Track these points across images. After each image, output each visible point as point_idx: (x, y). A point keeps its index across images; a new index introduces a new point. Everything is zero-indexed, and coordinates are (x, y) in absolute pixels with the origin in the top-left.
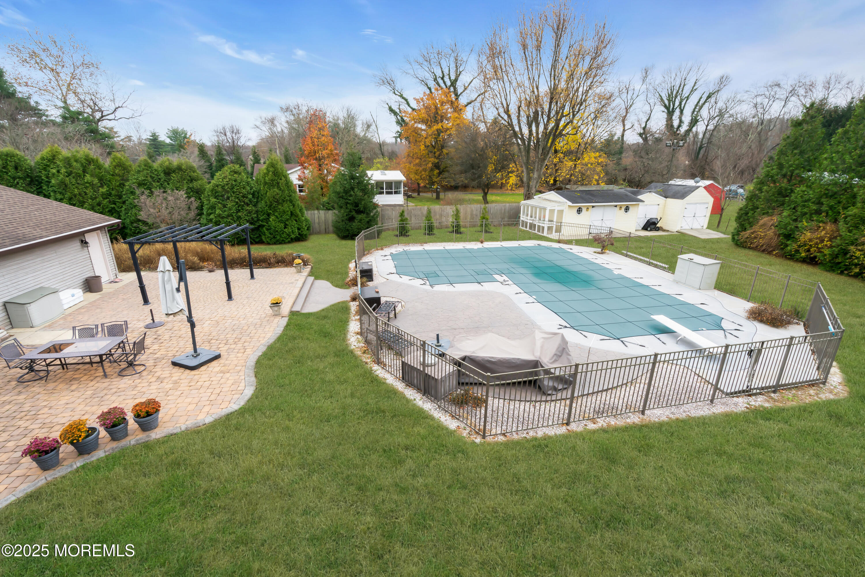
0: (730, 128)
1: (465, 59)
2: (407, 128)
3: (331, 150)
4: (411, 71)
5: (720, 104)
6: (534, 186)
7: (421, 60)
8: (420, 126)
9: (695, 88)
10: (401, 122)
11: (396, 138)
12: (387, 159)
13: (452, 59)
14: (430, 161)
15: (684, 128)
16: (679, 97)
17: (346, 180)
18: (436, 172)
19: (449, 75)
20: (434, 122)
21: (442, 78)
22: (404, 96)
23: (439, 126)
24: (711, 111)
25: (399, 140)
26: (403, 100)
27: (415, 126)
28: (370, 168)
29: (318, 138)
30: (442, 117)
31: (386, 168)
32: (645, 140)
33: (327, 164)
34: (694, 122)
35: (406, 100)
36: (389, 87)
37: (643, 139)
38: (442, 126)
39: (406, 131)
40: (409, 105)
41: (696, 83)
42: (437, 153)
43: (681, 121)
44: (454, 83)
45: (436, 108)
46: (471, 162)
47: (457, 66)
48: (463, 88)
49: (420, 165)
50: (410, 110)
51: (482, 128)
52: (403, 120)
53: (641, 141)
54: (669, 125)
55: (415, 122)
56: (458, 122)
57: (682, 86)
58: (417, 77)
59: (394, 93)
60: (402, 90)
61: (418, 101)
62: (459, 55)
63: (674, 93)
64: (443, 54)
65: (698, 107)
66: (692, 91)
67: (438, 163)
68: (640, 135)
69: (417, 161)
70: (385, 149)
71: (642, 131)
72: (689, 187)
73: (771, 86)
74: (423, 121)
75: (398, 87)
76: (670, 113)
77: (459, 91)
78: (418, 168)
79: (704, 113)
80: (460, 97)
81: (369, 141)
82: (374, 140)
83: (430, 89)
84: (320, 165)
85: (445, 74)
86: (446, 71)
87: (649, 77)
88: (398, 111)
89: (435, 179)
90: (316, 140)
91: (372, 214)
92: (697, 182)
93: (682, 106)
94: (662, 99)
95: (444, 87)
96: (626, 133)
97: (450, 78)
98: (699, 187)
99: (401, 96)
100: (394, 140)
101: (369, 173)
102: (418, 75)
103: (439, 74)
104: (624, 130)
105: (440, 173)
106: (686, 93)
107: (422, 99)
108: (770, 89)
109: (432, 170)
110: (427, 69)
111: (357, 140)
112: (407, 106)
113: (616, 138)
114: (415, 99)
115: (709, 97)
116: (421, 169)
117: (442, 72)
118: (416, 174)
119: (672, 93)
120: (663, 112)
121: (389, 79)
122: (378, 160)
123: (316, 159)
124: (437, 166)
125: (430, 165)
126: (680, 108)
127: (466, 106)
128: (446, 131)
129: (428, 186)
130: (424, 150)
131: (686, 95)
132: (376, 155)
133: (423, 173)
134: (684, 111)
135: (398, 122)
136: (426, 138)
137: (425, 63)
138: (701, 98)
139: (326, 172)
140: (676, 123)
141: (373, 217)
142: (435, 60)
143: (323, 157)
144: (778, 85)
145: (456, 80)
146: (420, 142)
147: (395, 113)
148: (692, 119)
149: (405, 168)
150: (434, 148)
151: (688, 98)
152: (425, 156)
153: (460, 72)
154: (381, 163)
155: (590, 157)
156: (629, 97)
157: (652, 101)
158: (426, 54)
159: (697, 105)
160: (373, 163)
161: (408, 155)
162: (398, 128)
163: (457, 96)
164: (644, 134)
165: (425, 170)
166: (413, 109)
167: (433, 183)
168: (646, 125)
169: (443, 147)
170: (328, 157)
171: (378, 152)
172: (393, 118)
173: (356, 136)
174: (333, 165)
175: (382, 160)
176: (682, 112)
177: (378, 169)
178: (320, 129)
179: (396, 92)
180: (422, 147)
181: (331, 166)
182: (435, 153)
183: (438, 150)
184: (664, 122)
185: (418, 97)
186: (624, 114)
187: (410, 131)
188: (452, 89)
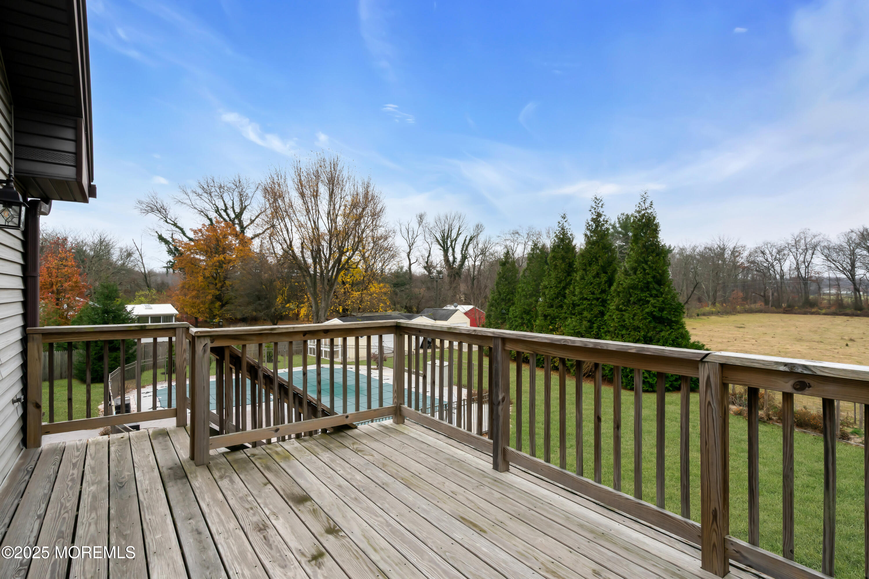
0: (492, 265)
1: (250, 195)
2: (181, 258)
3: (76, 282)
4: (188, 202)
5: (480, 246)
6: (323, 315)
7: (200, 191)
8: (198, 257)
9: (460, 232)
10: (174, 251)
11: (167, 268)
12: (154, 291)
13: (236, 194)
14: (209, 293)
15: (457, 263)
16: (449, 239)
17: (98, 314)
18: (218, 304)
19: (233, 207)
20: (216, 253)
21: (225, 211)
22: (178, 225)
23: (221, 257)
24: (475, 250)
25: (171, 270)
26: (177, 229)
27: (192, 256)
28: (130, 301)
29: (58, 269)
30: (224, 249)
31: (153, 301)
32: (430, 272)
33: (69, 298)
34: (464, 258)
35: (181, 229)
36: (159, 215)
37: (428, 272)
38: (225, 258)
39: (180, 262)
40: (184, 234)
41: (459, 229)
42: (219, 285)
43: (454, 258)
44: (239, 216)
45: (218, 240)
46: (257, 293)
47: (241, 200)
48: (249, 222)
49: (197, 297)
50: (186, 240)
51: (271, 260)
52: (176, 249)
53: (426, 273)
54: (447, 260)
55: (192, 253)
56: (242, 254)
57: (450, 230)
58: (195, 208)
59: (166, 221)
60: (176, 219)
61: (195, 232)
62: (244, 190)
63: (446, 235)
64: (226, 188)
65: (465, 247)
66: (457, 235)
67: (220, 295)
68: (425, 268)
69: (194, 293)
70: (153, 279)
71: (426, 265)
72: (451, 310)
73: (513, 234)
74: (202, 251)
75: (171, 215)
76: (446, 251)
77: (245, 224)
78: (194, 300)
79: (471, 251)
80: (247, 229)
81: (130, 271)
82: (137, 269)
83: (211, 220)
84: (58, 299)
85: (228, 207)
86: (229, 204)
87: (424, 222)
88: (170, 240)
89: (216, 312)
90: (54, 271)
91: (131, 351)
92: (456, 307)
93: (453, 245)
94: (437, 239)
95: (227, 219)
96: (412, 266)
97: (234, 211)
98: (457, 310)
99: (175, 225)
100: (165, 270)
101: (129, 307)
102: (196, 206)
103: (221, 206)
104: (410, 265)
105: (222, 306)
106: (454, 235)
107: (200, 230)
108: (512, 235)
109: (212, 302)
110: (208, 201)
111: (112, 270)
112: (182, 235)
113: (404, 270)
114: (192, 230)
115: (471, 240)
116: (198, 301)
117: (225, 205)
118: (192, 307)
119: (444, 235)
120: (441, 249)
121: (159, 207)
122: (141, 293)
123: (53, 292)
124: (218, 298)
125: (210, 297)
126: (452, 247)
127: (252, 238)
128: (229, 263)
129: (208, 320)
130: (202, 282)
131: (455, 238)
132: (139, 288)
133: (201, 306)
134: (455, 250)
135: (170, 252)
136: (205, 269)
137: (206, 195)
138: (465, 240)
139: (65, 306)
140: (451, 259)
141: (132, 354)
142: (216, 194)
143: (65, 291)
144: (517, 233)
145: (241, 213)
146: (197, 273)
147: (166, 242)
148: (462, 256)
149: (178, 300)
150: (215, 279)
151: (456, 240)
152: (204, 289)
153: (246, 207)
154: (146, 296)
155: (375, 288)
156: (410, 237)
157: (429, 240)
158: (205, 187)
159: (463, 246)
160: (135, 296)
161: (183, 287)
162: (171, 258)
163: (243, 228)
164: (428, 267)
165: (204, 303)
166: (191, 239)
167: (214, 317)
168: (428, 260)
169: (225, 278)
170: (71, 290)
171: (143, 283)
172: (164, 247)
173: (111, 264)
174: (77, 298)
175: (147, 292)
176: (453, 250)
177: (141, 302)
178: (61, 259)
179: (168, 221)
180: (201, 279)
181: (75, 299)
182: (216, 284)
183: (220, 282)
184: (442, 258)
185: (195, 228)
186: (408, 251)
187: (184, 262)
188: (237, 221)
